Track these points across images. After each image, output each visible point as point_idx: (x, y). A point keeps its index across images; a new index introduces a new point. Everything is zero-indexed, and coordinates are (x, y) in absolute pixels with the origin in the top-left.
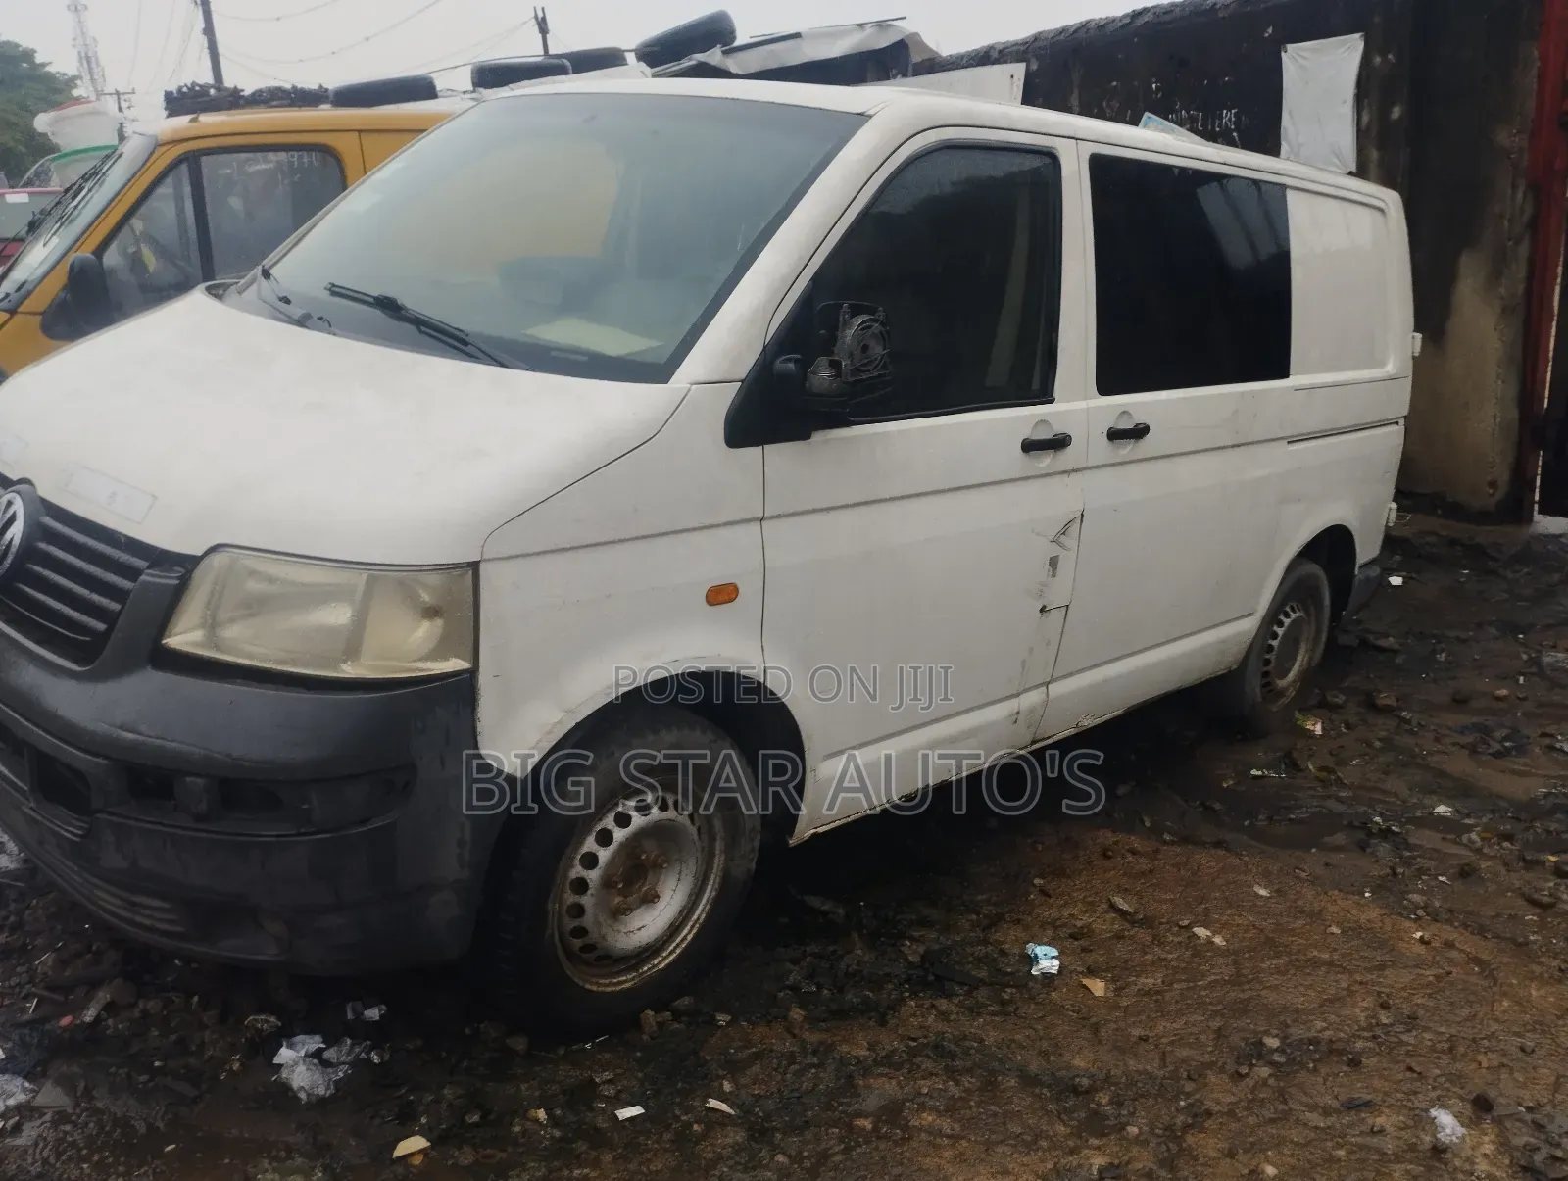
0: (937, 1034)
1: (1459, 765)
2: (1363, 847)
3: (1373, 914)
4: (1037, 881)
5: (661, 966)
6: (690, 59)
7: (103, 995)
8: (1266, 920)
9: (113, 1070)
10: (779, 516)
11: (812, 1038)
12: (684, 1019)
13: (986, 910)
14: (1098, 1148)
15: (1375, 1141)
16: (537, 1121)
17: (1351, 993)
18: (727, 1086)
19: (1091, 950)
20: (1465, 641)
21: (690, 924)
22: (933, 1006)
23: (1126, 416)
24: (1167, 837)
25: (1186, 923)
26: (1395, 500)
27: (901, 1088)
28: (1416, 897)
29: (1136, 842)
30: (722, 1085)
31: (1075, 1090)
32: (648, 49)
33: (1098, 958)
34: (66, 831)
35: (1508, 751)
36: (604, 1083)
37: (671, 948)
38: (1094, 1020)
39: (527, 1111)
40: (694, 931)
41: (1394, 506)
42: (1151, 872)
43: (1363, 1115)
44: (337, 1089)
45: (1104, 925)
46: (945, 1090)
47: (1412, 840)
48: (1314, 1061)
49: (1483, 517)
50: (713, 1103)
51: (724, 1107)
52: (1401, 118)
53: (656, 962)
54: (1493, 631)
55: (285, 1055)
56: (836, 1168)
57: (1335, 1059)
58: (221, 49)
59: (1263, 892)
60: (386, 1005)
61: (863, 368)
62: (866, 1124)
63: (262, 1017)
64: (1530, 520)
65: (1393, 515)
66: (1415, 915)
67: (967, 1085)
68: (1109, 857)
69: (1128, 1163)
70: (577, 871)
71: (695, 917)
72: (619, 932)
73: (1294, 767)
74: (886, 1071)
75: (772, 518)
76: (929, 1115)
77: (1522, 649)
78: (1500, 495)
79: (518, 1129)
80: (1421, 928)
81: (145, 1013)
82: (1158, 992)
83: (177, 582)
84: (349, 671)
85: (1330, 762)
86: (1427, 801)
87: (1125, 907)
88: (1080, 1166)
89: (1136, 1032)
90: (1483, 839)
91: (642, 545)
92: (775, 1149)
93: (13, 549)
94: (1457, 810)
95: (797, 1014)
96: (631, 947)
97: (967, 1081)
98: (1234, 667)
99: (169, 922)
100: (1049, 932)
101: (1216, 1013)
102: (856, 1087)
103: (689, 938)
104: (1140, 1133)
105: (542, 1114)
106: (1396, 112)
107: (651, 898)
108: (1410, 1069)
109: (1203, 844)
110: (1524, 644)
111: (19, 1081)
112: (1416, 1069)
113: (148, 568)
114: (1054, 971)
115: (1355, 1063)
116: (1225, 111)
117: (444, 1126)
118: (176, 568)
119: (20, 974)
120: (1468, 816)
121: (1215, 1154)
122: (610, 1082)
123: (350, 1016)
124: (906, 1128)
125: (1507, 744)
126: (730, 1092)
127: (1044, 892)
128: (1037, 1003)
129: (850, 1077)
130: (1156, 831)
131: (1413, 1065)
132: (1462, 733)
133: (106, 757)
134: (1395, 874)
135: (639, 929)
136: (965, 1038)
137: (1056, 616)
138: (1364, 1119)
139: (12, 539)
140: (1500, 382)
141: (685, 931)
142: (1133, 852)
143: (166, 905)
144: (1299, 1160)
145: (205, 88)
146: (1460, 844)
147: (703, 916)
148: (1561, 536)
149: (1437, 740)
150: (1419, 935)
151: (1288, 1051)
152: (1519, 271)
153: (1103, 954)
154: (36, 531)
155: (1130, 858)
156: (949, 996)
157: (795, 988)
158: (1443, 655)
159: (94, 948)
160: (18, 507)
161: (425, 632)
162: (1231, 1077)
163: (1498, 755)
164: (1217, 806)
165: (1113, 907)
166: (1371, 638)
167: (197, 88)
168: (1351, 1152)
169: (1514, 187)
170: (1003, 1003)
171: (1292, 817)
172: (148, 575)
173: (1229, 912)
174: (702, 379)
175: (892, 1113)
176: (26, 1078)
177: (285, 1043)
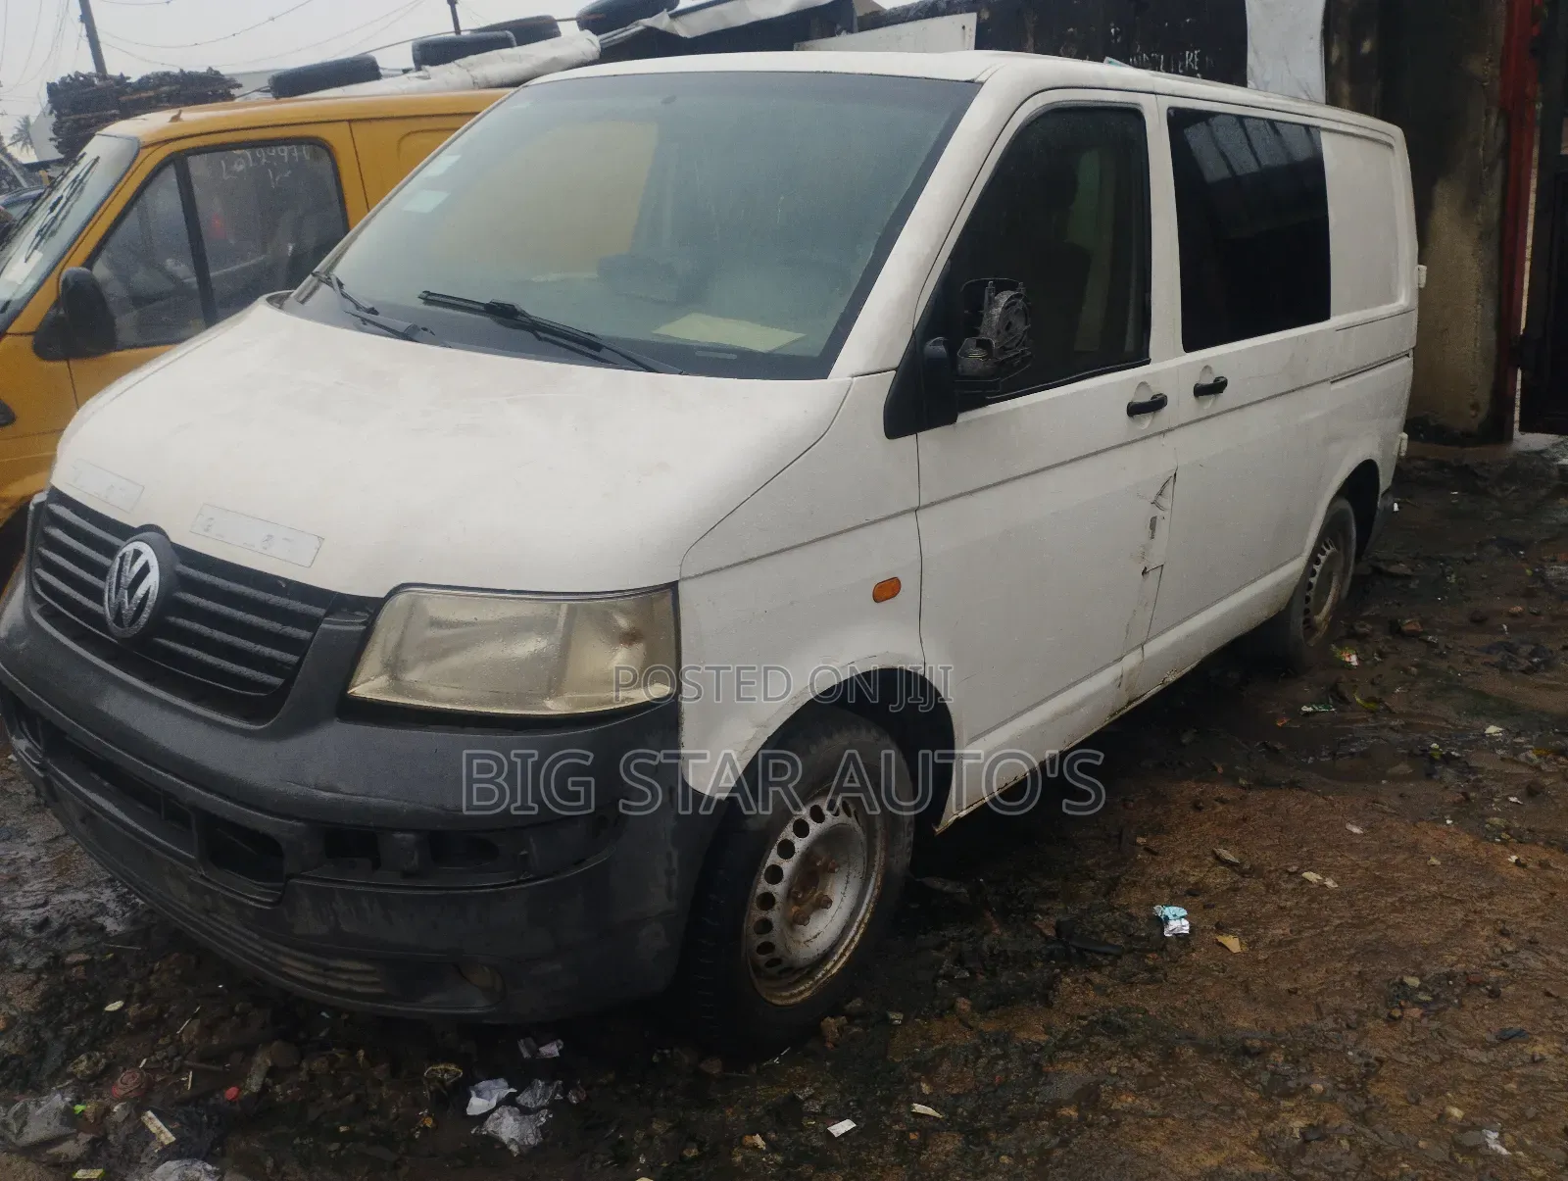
0: (1102, 1010)
1: (1496, 684)
2: (1429, 776)
3: (1466, 841)
4: (1140, 840)
5: (834, 971)
6: (637, 25)
7: (262, 1061)
8: (1367, 859)
9: (297, 1141)
10: (932, 504)
11: (989, 1027)
12: (857, 1021)
13: (1101, 874)
14: (1292, 1110)
15: (1538, 1070)
16: (755, 1147)
17: (1468, 923)
18: (926, 1088)
19: (1213, 906)
20: (1468, 562)
21: (856, 924)
22: (1088, 980)
23: (1207, 370)
24: (1243, 782)
25: (1295, 868)
26: (1406, 429)
27: (1091, 1071)
28: (1496, 820)
29: (1223, 791)
30: (920, 1087)
31: (1247, 1052)
32: (592, 17)
33: (1221, 913)
34: (251, 899)
35: (1538, 665)
36: (807, 1099)
37: (841, 951)
38: (1240, 979)
39: (741, 1138)
40: (861, 931)
41: (1405, 436)
42: (1244, 820)
43: (1520, 1046)
44: (544, 1136)
45: (1217, 879)
46: (1132, 1068)
47: (1473, 764)
48: (1457, 996)
49: (1466, 439)
50: (919, 1108)
51: (930, 1111)
52: (1371, 52)
53: (828, 967)
54: (1496, 550)
55: (477, 1105)
56: (1060, 1164)
57: (1476, 992)
58: (101, 36)
59: (1356, 830)
60: (563, 1040)
61: (1008, 346)
62: (1072, 1113)
63: (442, 1067)
64: (1510, 438)
65: (1405, 444)
66: (1500, 838)
67: (1149, 1060)
68: (1200, 809)
69: (1325, 1122)
70: (763, 886)
71: (860, 918)
72: (799, 942)
73: (1341, 699)
74: (1070, 1054)
75: (926, 506)
76: (1127, 1096)
77: (1524, 565)
78: (1482, 415)
79: (739, 1159)
80: (1515, 852)
81: (312, 1075)
82: (1290, 942)
83: (363, 628)
84: (555, 707)
85: (1375, 693)
86: (1477, 723)
87: (1231, 858)
88: (1283, 1131)
89: (1285, 985)
90: (1539, 756)
91: (819, 546)
92: (997, 1152)
93: (150, 603)
94: (1508, 730)
95: (963, 1004)
96: (811, 956)
97: (1150, 1055)
98: (1283, 608)
99: (374, 984)
100: (1167, 891)
101: (1352, 957)
102: (1047, 1074)
103: (857, 939)
104: (1325, 1091)
105: (758, 1140)
106: (1367, 47)
107: (825, 903)
108: (1548, 994)
109: (1278, 785)
110: (1524, 560)
111: (199, 1165)
112: (1553, 993)
113: (326, 615)
114: (1186, 930)
115: (1494, 994)
116: (1187, 53)
117: (665, 1165)
118: (358, 613)
119: (164, 1047)
120: (1518, 735)
121: (1402, 1103)
122: (811, 1097)
123: (526, 1055)
124: (1108, 1112)
125: (1535, 660)
126: (931, 1094)
127: (1148, 850)
128: (1182, 967)
129: (1037, 1065)
130: (1231, 777)
131: (1549, 989)
132: (1488, 652)
133: (299, 819)
134: (1468, 799)
135: (815, 937)
136: (1129, 1011)
137: (1153, 576)
138: (1522, 1050)
139: (148, 592)
140: (1479, 307)
141: (852, 934)
142: (1223, 801)
143: (366, 967)
144: (1478, 1099)
145: (88, 78)
146: (1517, 762)
147: (868, 916)
148: (1542, 451)
149: (1468, 662)
150: (1514, 858)
151: (1430, 988)
152: (1493, 196)
153: (1226, 909)
154: (174, 582)
155: (1220, 808)
156: (1098, 967)
157: (948, 976)
158: (1453, 576)
159: (237, 1009)
160: (149, 555)
161: (622, 658)
162: (1386, 1021)
163: (1527, 671)
164: (1279, 746)
165: (1218, 858)
166: (1382, 566)
167: (81, 78)
168: (1521, 1084)
169: (1487, 114)
170: (1152, 970)
171: (1353, 750)
172: (329, 622)
173: (1330, 854)
174: (862, 370)
175: (1089, 1097)
176: (205, 1160)
177: (473, 1093)
